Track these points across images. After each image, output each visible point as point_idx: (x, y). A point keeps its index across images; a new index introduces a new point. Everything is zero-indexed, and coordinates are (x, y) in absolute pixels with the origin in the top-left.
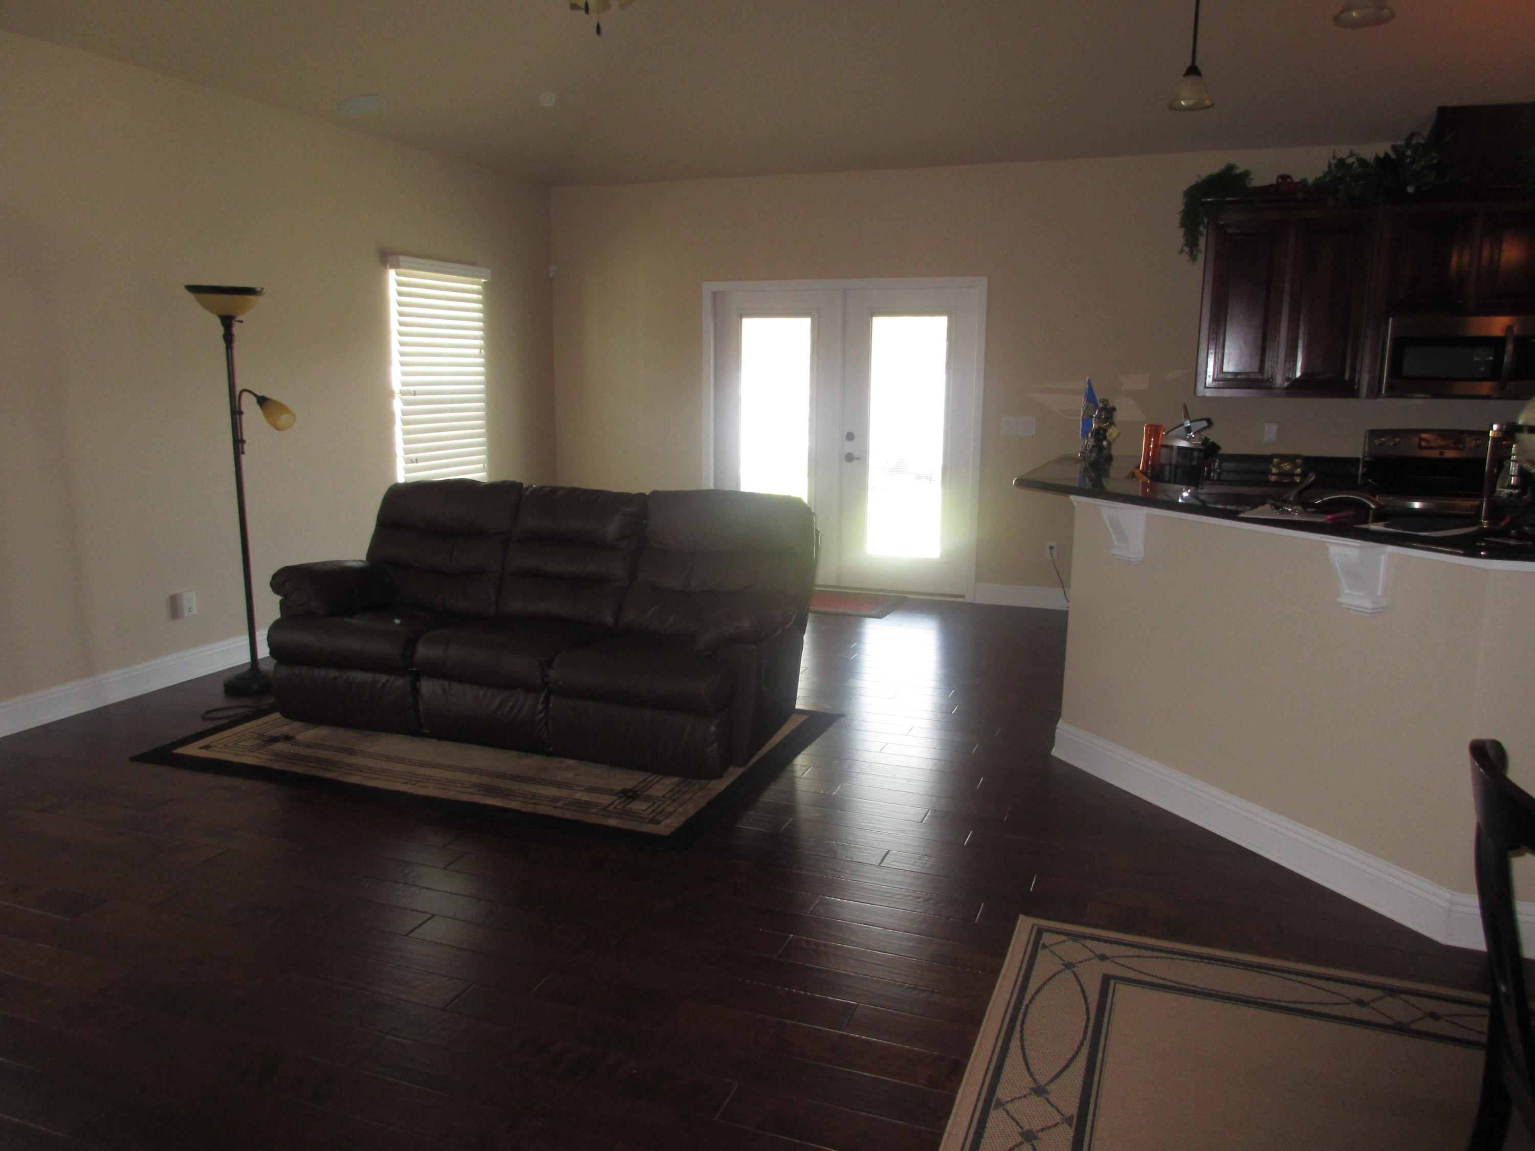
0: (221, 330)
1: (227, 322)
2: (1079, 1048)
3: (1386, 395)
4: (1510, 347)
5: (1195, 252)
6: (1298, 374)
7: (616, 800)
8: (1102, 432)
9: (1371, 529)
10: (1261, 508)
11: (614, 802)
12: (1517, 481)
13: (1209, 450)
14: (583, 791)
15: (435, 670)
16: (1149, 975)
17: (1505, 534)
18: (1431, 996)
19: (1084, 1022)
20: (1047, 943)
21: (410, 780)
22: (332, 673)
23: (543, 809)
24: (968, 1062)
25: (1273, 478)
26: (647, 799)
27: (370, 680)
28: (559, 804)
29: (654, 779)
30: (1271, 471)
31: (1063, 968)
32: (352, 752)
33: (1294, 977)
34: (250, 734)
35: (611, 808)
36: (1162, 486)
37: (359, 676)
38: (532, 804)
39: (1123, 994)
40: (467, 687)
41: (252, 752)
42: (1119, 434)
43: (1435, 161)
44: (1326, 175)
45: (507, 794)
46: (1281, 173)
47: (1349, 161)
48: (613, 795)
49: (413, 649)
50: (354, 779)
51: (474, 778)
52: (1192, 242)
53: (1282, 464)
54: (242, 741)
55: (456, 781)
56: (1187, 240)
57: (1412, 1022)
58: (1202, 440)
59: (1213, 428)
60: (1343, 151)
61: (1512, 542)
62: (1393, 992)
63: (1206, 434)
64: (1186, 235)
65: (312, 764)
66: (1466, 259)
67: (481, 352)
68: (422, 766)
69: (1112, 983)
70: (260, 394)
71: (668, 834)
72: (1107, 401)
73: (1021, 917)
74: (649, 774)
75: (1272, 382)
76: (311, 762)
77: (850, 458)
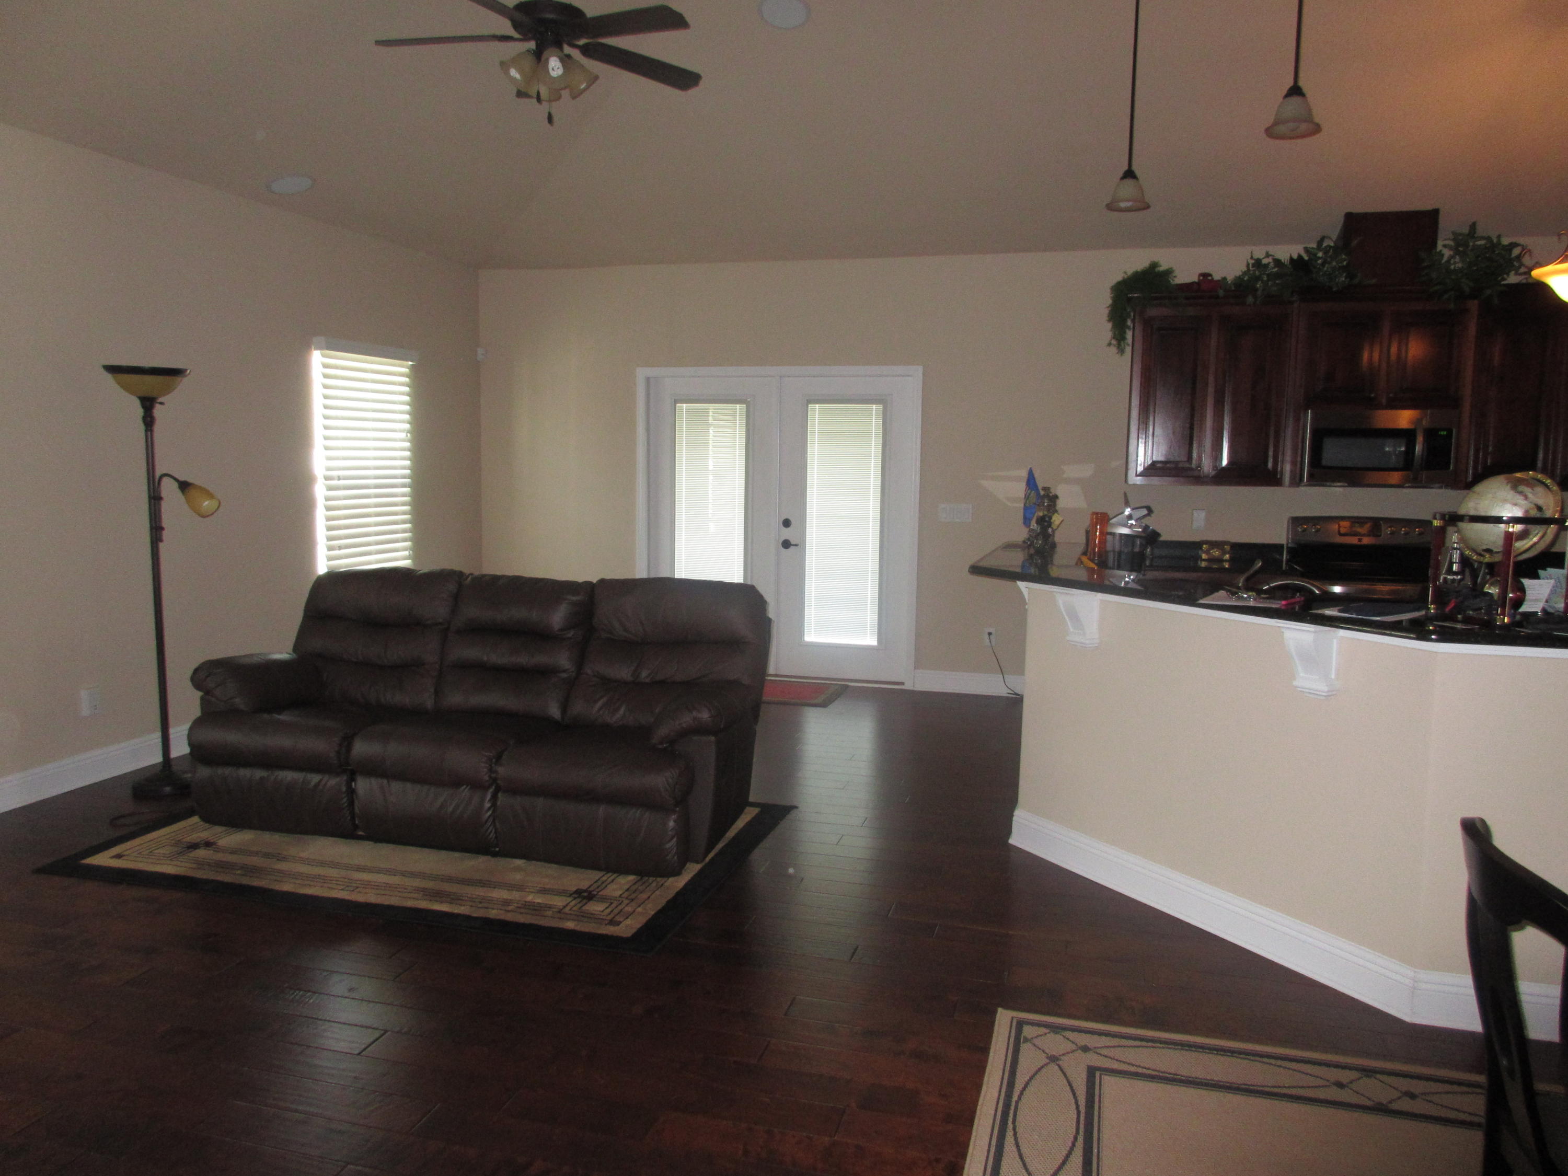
0: (140, 412)
1: (148, 403)
2: (1074, 1145)
3: (1307, 484)
4: (1420, 439)
5: (1123, 345)
6: (1225, 462)
7: (571, 901)
8: (1047, 519)
9: (1326, 614)
10: (1216, 595)
11: (569, 903)
12: (1458, 567)
13: (1151, 537)
14: (535, 893)
15: (373, 769)
16: (1133, 1065)
17: (1451, 618)
18: (1405, 1075)
19: (1075, 1116)
20: (1029, 1037)
21: (348, 886)
22: (259, 774)
23: (494, 914)
24: (965, 1164)
25: (1203, 564)
26: (603, 899)
27: (301, 780)
28: (510, 908)
29: (608, 878)
30: (1201, 557)
31: (1048, 1061)
32: (282, 858)
33: (1273, 1061)
34: (166, 841)
35: (567, 910)
36: (1108, 572)
37: (288, 776)
38: (482, 908)
39: (1110, 1086)
40: (409, 785)
41: (171, 860)
42: (1062, 521)
43: (1345, 263)
44: (1244, 273)
45: (454, 899)
46: (1203, 271)
47: (1265, 261)
48: (568, 897)
49: (349, 748)
50: (287, 887)
51: (417, 883)
52: (1119, 337)
53: (1210, 550)
54: (158, 849)
55: (398, 887)
56: (1115, 334)
57: (1390, 1102)
58: (1143, 528)
59: (1152, 515)
60: (1259, 253)
61: (1459, 626)
62: (1369, 1072)
63: (1146, 521)
64: (1115, 327)
65: (239, 872)
66: (1376, 356)
67: (407, 436)
68: (359, 871)
69: (1098, 1074)
70: (182, 479)
71: (629, 935)
72: (1049, 488)
73: (1000, 1010)
74: (602, 873)
75: (1200, 471)
76: (238, 870)
77: (786, 544)
